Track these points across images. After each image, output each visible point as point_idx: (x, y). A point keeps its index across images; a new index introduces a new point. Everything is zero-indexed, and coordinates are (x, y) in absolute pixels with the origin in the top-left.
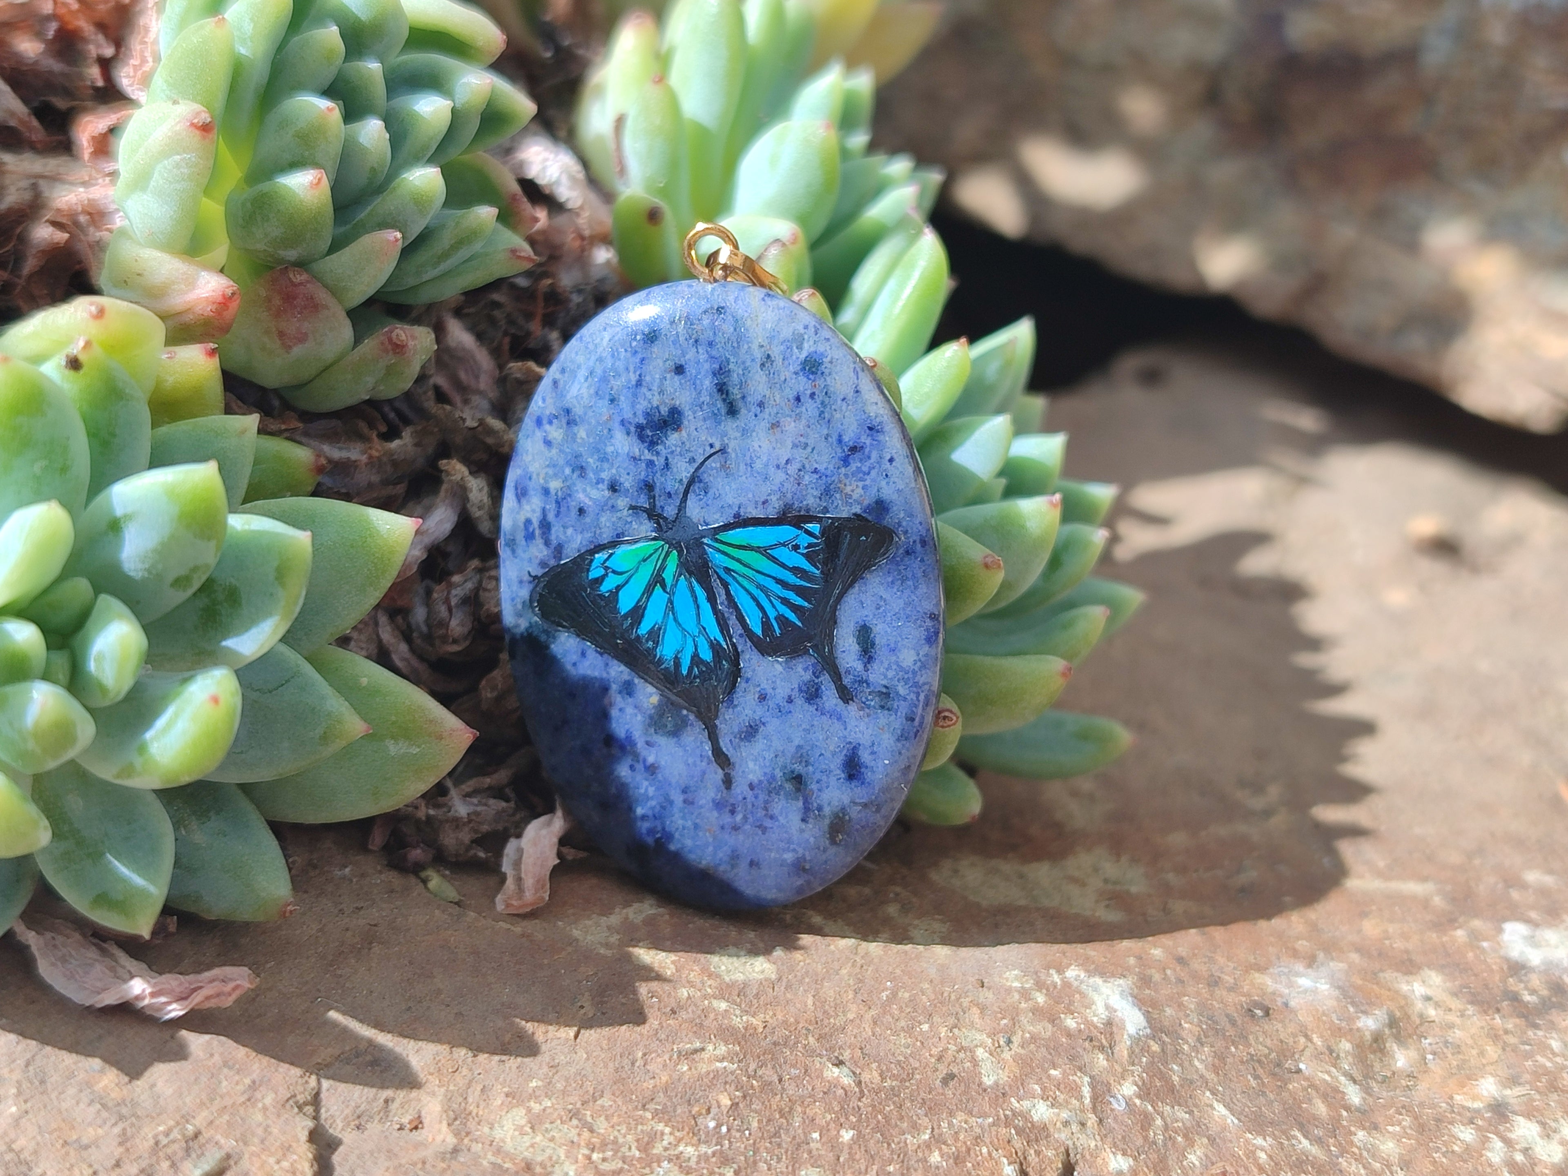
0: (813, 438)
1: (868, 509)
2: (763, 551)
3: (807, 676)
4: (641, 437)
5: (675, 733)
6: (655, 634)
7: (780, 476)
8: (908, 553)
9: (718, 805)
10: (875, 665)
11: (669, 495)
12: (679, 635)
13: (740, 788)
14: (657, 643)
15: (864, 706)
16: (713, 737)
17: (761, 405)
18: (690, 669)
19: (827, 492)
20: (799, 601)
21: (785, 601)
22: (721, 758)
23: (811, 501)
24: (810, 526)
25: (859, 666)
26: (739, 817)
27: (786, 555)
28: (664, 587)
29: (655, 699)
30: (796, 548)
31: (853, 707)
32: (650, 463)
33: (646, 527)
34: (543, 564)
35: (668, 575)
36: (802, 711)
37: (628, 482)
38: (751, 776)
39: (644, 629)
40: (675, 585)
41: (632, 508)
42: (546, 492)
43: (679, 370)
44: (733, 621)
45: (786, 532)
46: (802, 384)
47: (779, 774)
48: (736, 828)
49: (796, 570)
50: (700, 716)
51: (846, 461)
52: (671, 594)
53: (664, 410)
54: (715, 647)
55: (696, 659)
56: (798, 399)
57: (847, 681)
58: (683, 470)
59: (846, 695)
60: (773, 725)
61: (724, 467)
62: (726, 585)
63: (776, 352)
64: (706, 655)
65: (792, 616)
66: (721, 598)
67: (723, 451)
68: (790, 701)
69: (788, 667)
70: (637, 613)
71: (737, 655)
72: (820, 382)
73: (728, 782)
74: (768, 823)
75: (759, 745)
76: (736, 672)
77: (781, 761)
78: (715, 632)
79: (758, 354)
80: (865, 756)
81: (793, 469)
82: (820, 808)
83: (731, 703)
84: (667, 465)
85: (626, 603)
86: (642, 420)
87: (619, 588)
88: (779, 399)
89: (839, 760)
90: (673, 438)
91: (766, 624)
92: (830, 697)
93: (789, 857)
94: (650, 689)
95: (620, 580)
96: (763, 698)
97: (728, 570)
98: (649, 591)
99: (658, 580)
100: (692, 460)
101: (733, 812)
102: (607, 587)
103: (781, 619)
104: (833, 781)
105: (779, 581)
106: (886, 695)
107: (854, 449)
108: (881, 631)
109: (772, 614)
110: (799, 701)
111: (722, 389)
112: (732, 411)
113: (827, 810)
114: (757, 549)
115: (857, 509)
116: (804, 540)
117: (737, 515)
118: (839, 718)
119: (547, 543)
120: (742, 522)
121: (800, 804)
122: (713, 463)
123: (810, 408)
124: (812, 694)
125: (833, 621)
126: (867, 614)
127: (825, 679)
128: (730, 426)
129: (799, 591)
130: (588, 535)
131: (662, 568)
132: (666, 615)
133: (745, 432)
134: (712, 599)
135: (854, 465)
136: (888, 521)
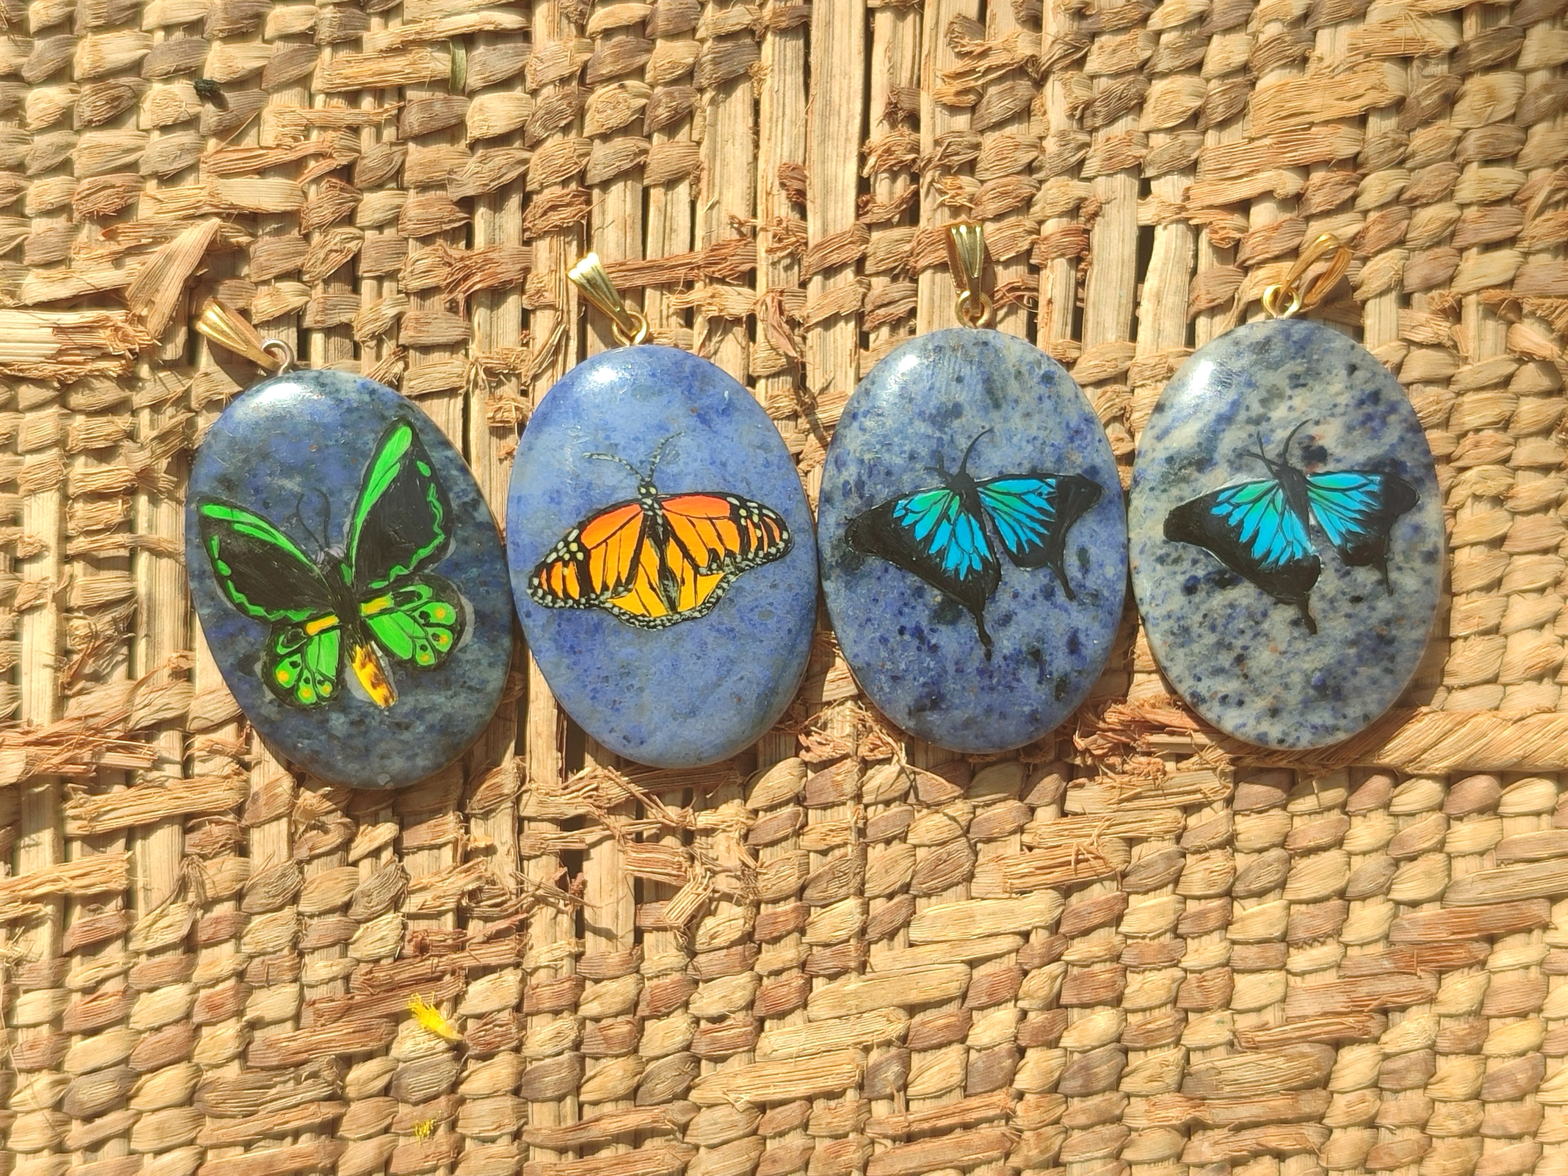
0: (1050, 424)
1: (1086, 471)
2: (1019, 496)
3: (1046, 581)
4: (934, 423)
5: (953, 622)
6: (942, 553)
7: (1030, 448)
8: (1110, 502)
9: (981, 672)
10: (1090, 575)
11: (954, 459)
12: (959, 553)
13: (997, 659)
14: (942, 560)
15: (1082, 604)
16: (980, 624)
17: (1016, 402)
18: (966, 576)
19: (1059, 460)
20: (1042, 530)
21: (1032, 530)
22: (985, 639)
23: (1049, 465)
24: (1049, 480)
25: (1079, 575)
26: (995, 681)
27: (1033, 499)
28: (949, 520)
29: (939, 599)
30: (1040, 494)
31: (1075, 603)
32: (940, 439)
33: (935, 481)
34: (857, 510)
35: (952, 513)
36: (1042, 606)
37: (923, 452)
38: (1005, 651)
39: (933, 550)
40: (956, 520)
41: (926, 468)
42: (862, 461)
43: (959, 380)
44: (997, 543)
45: (1034, 484)
46: (1042, 389)
47: (1024, 648)
48: (992, 689)
49: (1041, 510)
50: (970, 610)
51: (1071, 440)
52: (954, 525)
53: (950, 405)
54: (984, 560)
55: (970, 569)
56: (1040, 399)
57: (1072, 585)
58: (963, 443)
59: (1071, 595)
60: (1022, 614)
61: (992, 441)
62: (992, 519)
63: (1024, 369)
64: (978, 566)
65: (1037, 541)
66: (989, 527)
67: (991, 430)
68: (1034, 597)
69: (1033, 575)
70: (929, 539)
71: (999, 565)
72: (1054, 389)
73: (989, 655)
74: (1015, 684)
75: (1012, 629)
76: (999, 577)
77: (1026, 640)
78: (985, 551)
79: (1013, 370)
80: (1082, 637)
81: (1038, 443)
82: (1051, 673)
83: (993, 599)
84: (952, 441)
85: (921, 532)
86: (934, 412)
87: (916, 522)
88: (1028, 400)
89: (1066, 639)
90: (956, 423)
91: (1019, 545)
92: (1061, 597)
93: (1027, 709)
94: (936, 592)
95: (917, 517)
96: (1016, 595)
97: (994, 509)
98: (938, 523)
99: (944, 515)
100: (970, 437)
101: (991, 677)
102: (906, 522)
103: (1030, 542)
104: (1060, 655)
105: (1028, 516)
106: (1096, 596)
107: (1077, 432)
108: (1093, 552)
109: (1023, 538)
110: (1040, 598)
111: (990, 391)
112: (997, 406)
113: (1055, 675)
114: (1015, 495)
115: (1079, 471)
116: (1046, 490)
117: (1001, 473)
118: (1066, 610)
119: (861, 497)
120: (1003, 477)
121: (1038, 670)
122: (985, 439)
123: (1048, 405)
124: (1048, 594)
125: (1063, 545)
126: (1085, 540)
127: (1058, 583)
128: (995, 415)
129: (1042, 523)
130: (893, 489)
131: (949, 508)
132: (950, 540)
133: (1006, 420)
134: (983, 528)
135: (1077, 443)
136: (1098, 480)
